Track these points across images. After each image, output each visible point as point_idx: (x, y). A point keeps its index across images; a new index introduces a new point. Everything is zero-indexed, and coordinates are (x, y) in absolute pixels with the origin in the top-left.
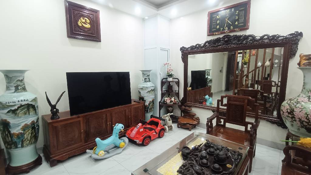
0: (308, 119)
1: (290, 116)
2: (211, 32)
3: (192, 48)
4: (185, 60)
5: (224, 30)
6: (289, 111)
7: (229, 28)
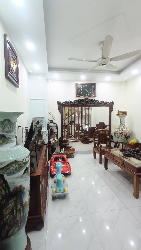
0: (127, 135)
1: (121, 135)
2: (78, 95)
3: (66, 103)
4: (60, 110)
5: (85, 95)
6: (121, 133)
7: (87, 95)
